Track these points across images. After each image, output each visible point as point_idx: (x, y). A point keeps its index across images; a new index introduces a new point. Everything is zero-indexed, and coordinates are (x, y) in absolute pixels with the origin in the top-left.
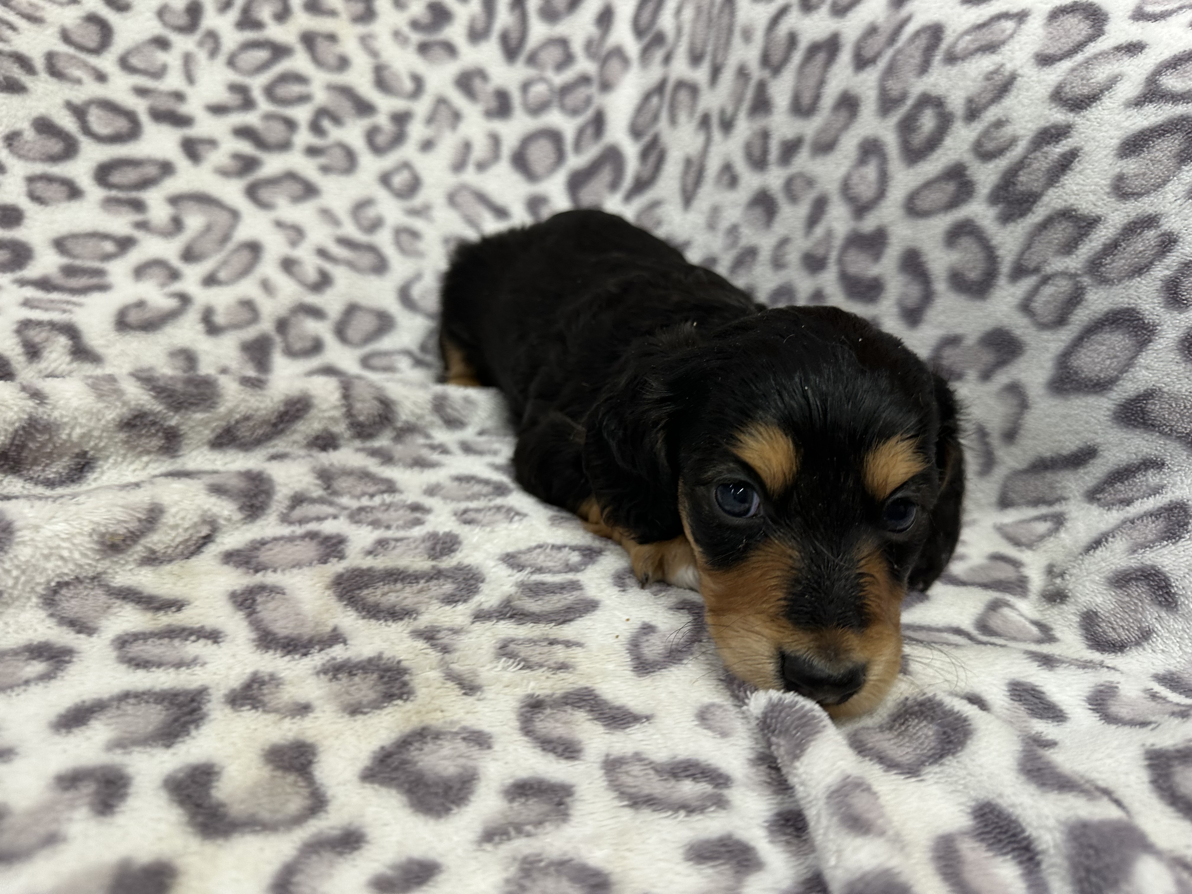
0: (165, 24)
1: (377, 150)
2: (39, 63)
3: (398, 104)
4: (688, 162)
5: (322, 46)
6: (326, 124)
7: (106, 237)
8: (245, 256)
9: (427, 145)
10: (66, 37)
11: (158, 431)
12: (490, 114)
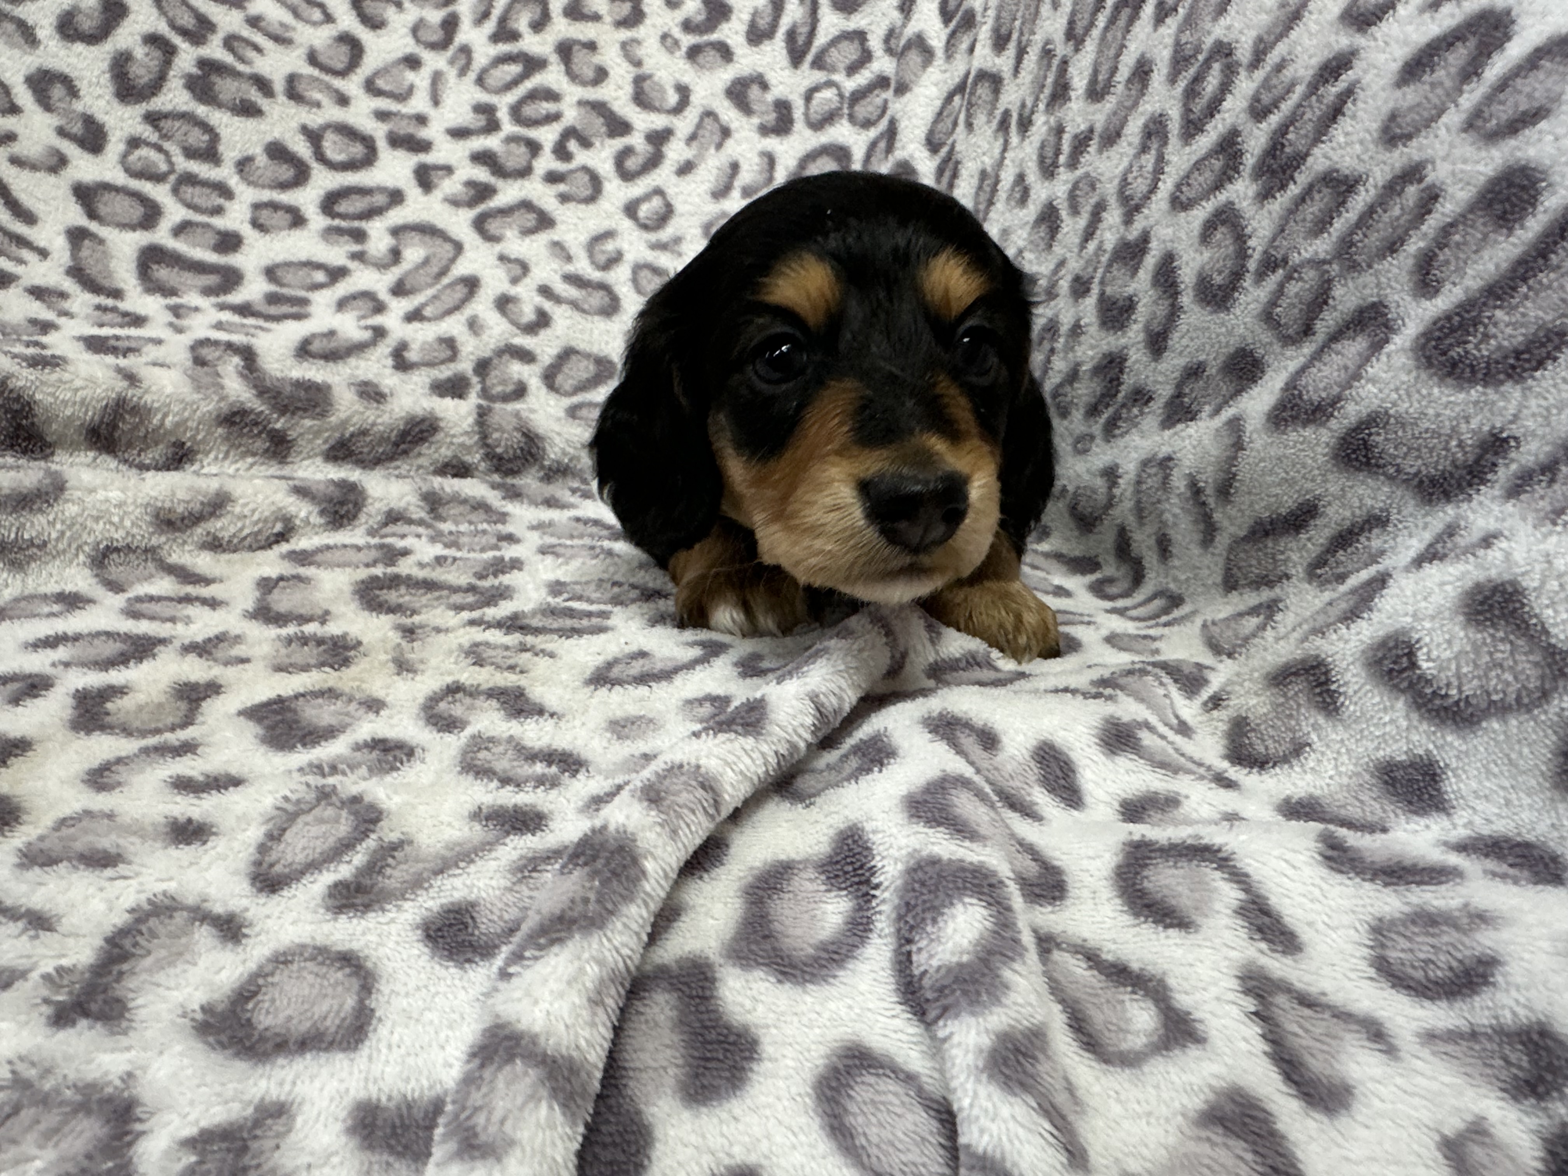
0: (418, 40)
1: (626, 176)
2: (279, 86)
3: (658, 121)
4: (983, 174)
5: (579, 56)
6: (573, 145)
7: (319, 266)
8: (460, 292)
9: (686, 169)
10: (313, 59)
11: (260, 433)
12: (765, 130)
